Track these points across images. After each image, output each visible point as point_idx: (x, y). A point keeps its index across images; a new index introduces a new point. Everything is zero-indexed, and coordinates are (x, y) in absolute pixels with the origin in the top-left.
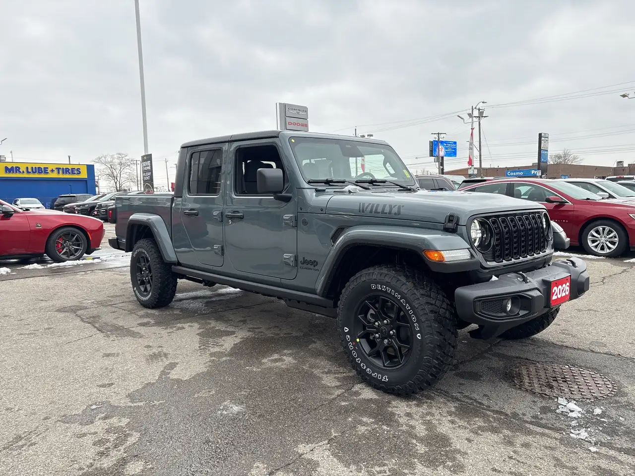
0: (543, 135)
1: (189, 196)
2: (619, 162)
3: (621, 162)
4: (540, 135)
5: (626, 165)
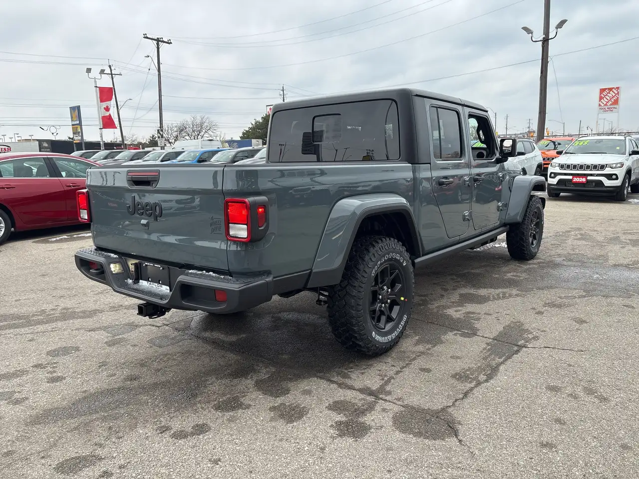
1: (436, 162)
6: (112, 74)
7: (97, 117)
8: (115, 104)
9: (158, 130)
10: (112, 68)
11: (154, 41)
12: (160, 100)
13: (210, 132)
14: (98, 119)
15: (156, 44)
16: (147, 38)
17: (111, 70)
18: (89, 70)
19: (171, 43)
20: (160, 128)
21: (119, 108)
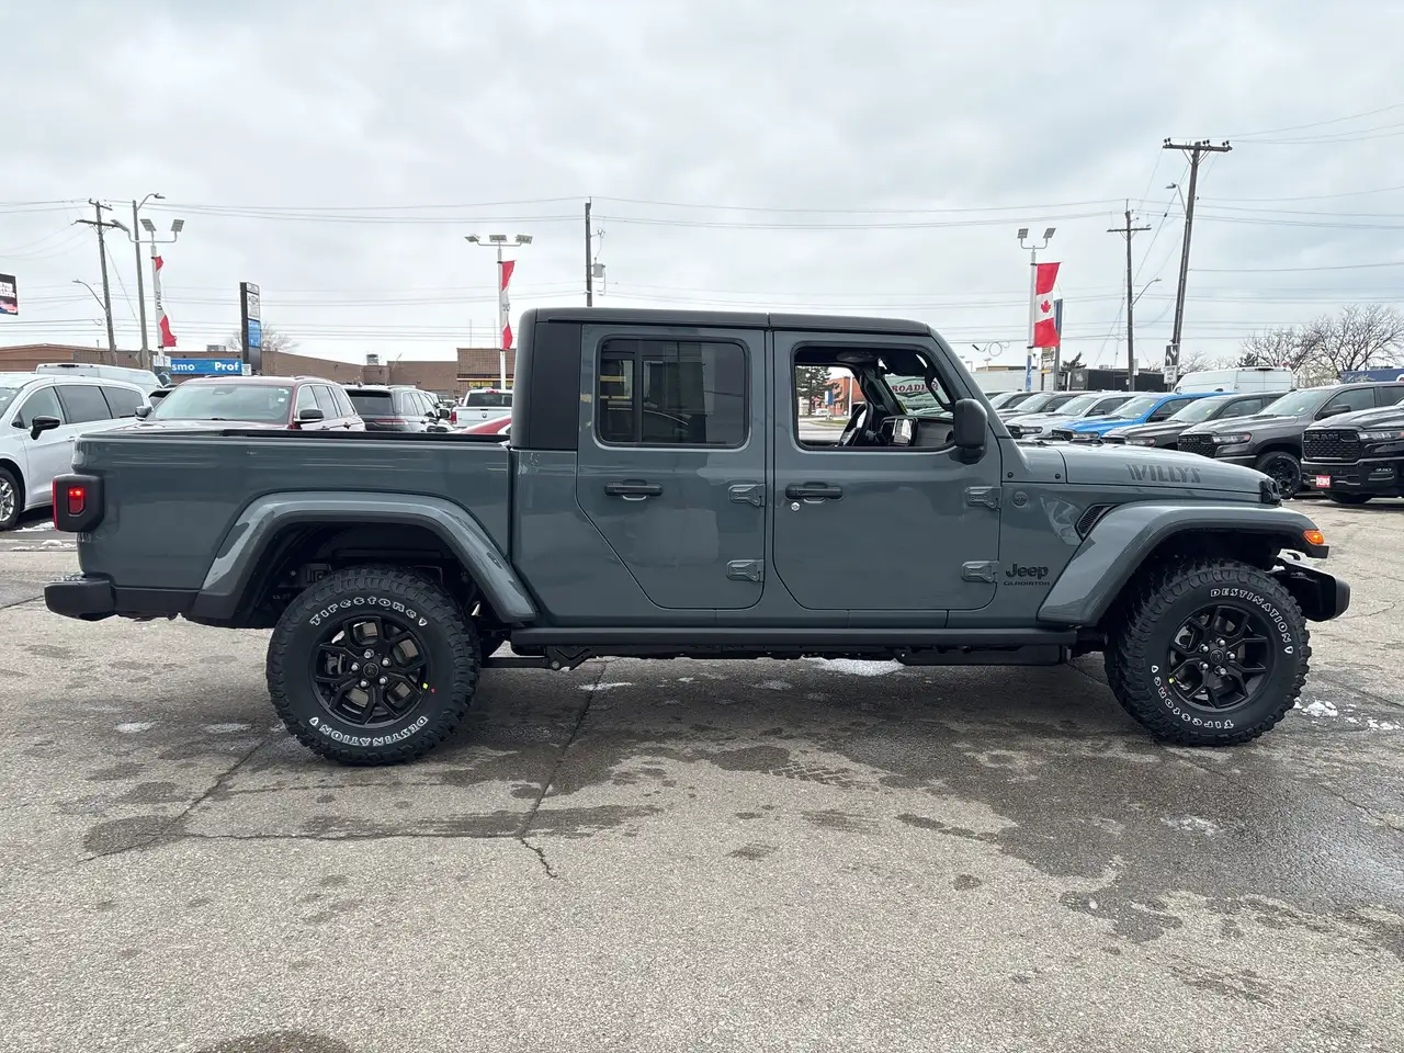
0: (249, 287)
1: (600, 445)
2: (370, 356)
3: (375, 356)
4: (243, 286)
5: (382, 362)
6: (1129, 231)
7: (1027, 322)
8: (1127, 291)
9: (1168, 348)
10: (1132, 217)
11: (1186, 151)
12: (1183, 281)
13: (1390, 346)
14: (1027, 329)
15: (1190, 157)
16: (1171, 146)
17: (1129, 222)
18: (1023, 233)
19: (1229, 148)
20: (1174, 341)
21: (1134, 300)
